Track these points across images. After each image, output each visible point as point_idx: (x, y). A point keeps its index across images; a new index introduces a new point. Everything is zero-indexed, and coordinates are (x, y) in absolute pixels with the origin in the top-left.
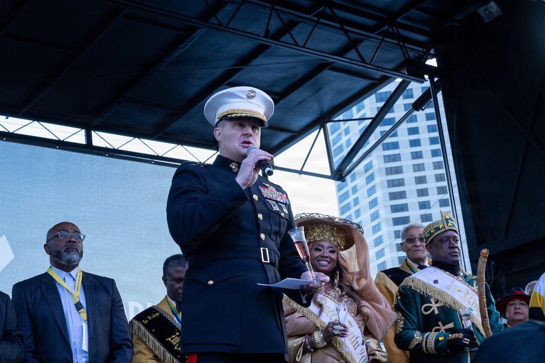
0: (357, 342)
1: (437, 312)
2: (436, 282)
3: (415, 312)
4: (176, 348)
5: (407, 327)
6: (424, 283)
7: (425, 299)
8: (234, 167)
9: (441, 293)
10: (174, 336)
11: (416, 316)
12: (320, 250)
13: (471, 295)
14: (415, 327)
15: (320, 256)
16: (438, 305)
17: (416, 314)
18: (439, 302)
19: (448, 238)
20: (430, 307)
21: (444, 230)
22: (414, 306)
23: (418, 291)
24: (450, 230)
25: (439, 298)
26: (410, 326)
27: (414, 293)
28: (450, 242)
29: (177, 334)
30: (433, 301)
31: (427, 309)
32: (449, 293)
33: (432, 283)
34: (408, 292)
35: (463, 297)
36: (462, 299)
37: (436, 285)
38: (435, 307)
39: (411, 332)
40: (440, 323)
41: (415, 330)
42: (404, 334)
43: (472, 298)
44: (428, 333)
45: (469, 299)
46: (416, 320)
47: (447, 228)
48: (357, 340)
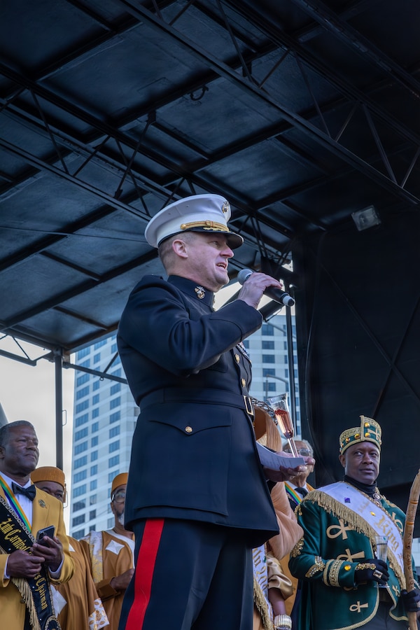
1: (345, 537)
2: (347, 500)
3: (318, 533)
5: (307, 551)
6: (333, 501)
7: (332, 519)
9: (353, 515)
10: (5, 523)
11: (319, 539)
13: (387, 522)
14: (316, 552)
16: (347, 528)
17: (319, 536)
18: (349, 526)
19: (363, 451)
20: (337, 530)
21: (358, 440)
22: (318, 526)
23: (326, 508)
24: (366, 441)
25: (350, 520)
26: (311, 550)
27: (320, 510)
28: (365, 455)
29: (10, 520)
30: (341, 522)
31: (332, 532)
32: (361, 515)
33: (343, 502)
34: (313, 508)
35: (377, 524)
36: (377, 526)
37: (347, 504)
38: (343, 531)
39: (311, 557)
40: (348, 551)
41: (315, 555)
42: (302, 559)
43: (387, 526)
44: (332, 560)
45: (384, 527)
46: (318, 543)
47: (363, 438)
48: (259, 554)
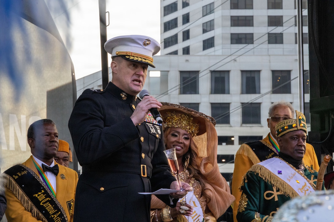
0: (199, 219)
1: (276, 199)
2: (280, 173)
3: (258, 196)
4: (41, 204)
5: (250, 208)
6: (270, 173)
7: (268, 186)
8: (123, 96)
9: (283, 184)
10: (40, 193)
11: (259, 200)
12: (176, 136)
13: (307, 188)
14: (256, 209)
15: (176, 141)
16: (279, 193)
17: (258, 198)
18: (280, 191)
19: (298, 136)
20: (272, 194)
21: (296, 129)
22: (258, 191)
23: (264, 178)
24: (301, 130)
25: (281, 187)
26: (252, 208)
27: (260, 180)
28: (299, 140)
29: (43, 191)
30: (275, 189)
31: (269, 195)
32: (289, 183)
33: (276, 173)
34: (255, 178)
35: (300, 189)
36: (300, 191)
37: (279, 176)
38: (275, 194)
39: (252, 212)
40: (278, 209)
41: (256, 211)
42: (246, 214)
43: (308, 190)
44: (267, 216)
45: (305, 191)
46: (257, 203)
47: (299, 128)
48: (198, 218)
